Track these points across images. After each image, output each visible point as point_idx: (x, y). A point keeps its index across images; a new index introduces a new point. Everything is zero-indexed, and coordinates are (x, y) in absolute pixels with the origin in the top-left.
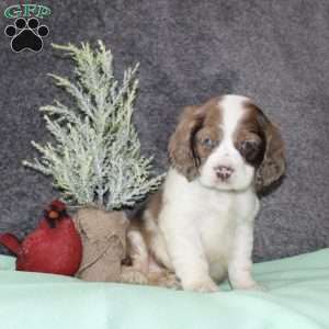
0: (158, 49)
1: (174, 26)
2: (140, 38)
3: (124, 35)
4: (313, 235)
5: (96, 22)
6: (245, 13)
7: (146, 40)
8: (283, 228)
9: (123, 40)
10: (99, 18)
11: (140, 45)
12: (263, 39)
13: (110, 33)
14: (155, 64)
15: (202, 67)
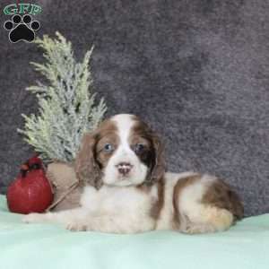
0: (144, 38)
2: (131, 31)
3: (119, 28)
7: (136, 31)
9: (119, 32)
10: (103, 16)
12: (239, 26)
13: (109, 28)
14: (139, 50)
15: (178, 51)
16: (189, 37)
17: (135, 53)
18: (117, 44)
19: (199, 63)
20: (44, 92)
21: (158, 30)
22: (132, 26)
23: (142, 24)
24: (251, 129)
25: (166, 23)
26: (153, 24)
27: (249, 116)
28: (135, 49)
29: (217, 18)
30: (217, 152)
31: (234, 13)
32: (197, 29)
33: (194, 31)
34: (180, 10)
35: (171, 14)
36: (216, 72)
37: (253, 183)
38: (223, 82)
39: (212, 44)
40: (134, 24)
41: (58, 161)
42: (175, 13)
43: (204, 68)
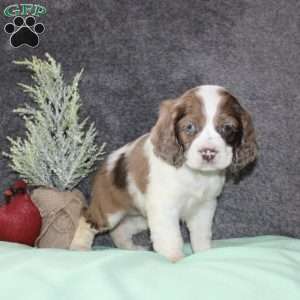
0: (134, 59)
1: (151, 40)
2: (121, 52)
3: (108, 49)
5: (87, 41)
6: (216, 26)
7: (126, 52)
9: (108, 53)
10: (90, 37)
11: (120, 56)
14: (131, 71)
15: (171, 72)
16: (183, 60)
17: (127, 74)
18: (107, 65)
20: (32, 115)
21: (148, 51)
22: (121, 46)
23: (132, 44)
26: (144, 45)
28: (127, 71)
29: (209, 39)
32: (189, 51)
33: (186, 53)
34: (172, 31)
35: (163, 35)
37: (253, 204)
39: (206, 66)
40: (124, 45)
42: (166, 35)
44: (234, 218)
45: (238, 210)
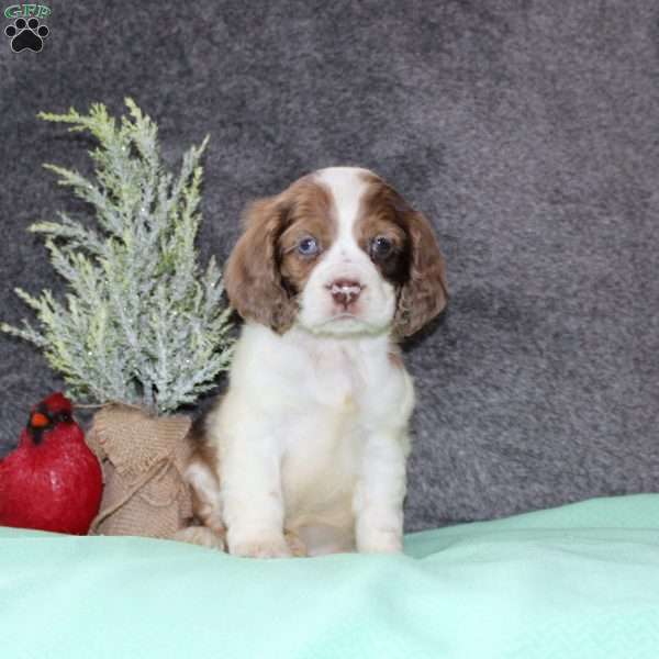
0: (288, 112)
1: (320, 67)
2: (255, 94)
3: (225, 89)
4: (581, 464)
5: (175, 69)
6: (468, 34)
7: (267, 96)
8: (517, 451)
9: (225, 97)
10: (182, 58)
11: (253, 105)
12: (504, 83)
13: (200, 85)
14: (279, 140)
15: (372, 142)
17: (271, 146)
18: (222, 124)
19: (423, 171)
21: (321, 93)
22: (257, 83)
23: (281, 78)
24: (552, 318)
25: (336, 77)
27: (544, 289)
28: (269, 138)
29: (455, 65)
30: (479, 373)
31: (491, 55)
32: (411, 91)
33: (404, 96)
34: (370, 46)
35: (350, 54)
36: (463, 191)
38: (481, 212)
39: (447, 124)
40: (260, 78)
41: (115, 406)
42: (358, 53)
43: (434, 181)
44: (522, 472)
45: (530, 453)
